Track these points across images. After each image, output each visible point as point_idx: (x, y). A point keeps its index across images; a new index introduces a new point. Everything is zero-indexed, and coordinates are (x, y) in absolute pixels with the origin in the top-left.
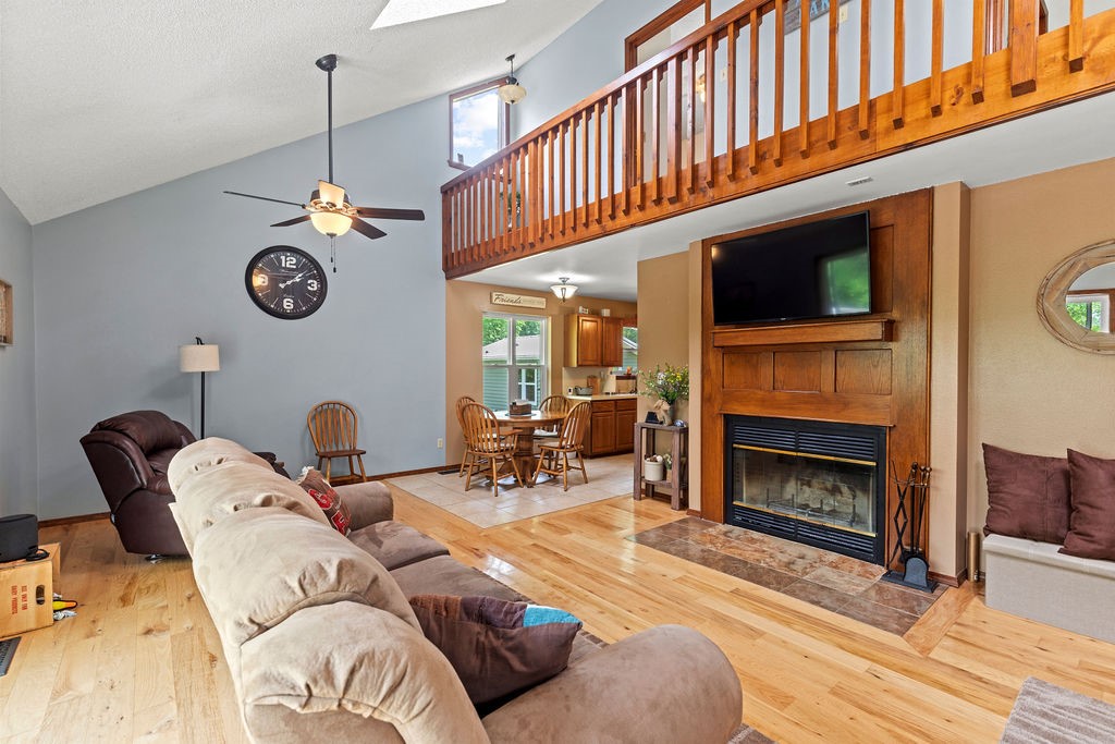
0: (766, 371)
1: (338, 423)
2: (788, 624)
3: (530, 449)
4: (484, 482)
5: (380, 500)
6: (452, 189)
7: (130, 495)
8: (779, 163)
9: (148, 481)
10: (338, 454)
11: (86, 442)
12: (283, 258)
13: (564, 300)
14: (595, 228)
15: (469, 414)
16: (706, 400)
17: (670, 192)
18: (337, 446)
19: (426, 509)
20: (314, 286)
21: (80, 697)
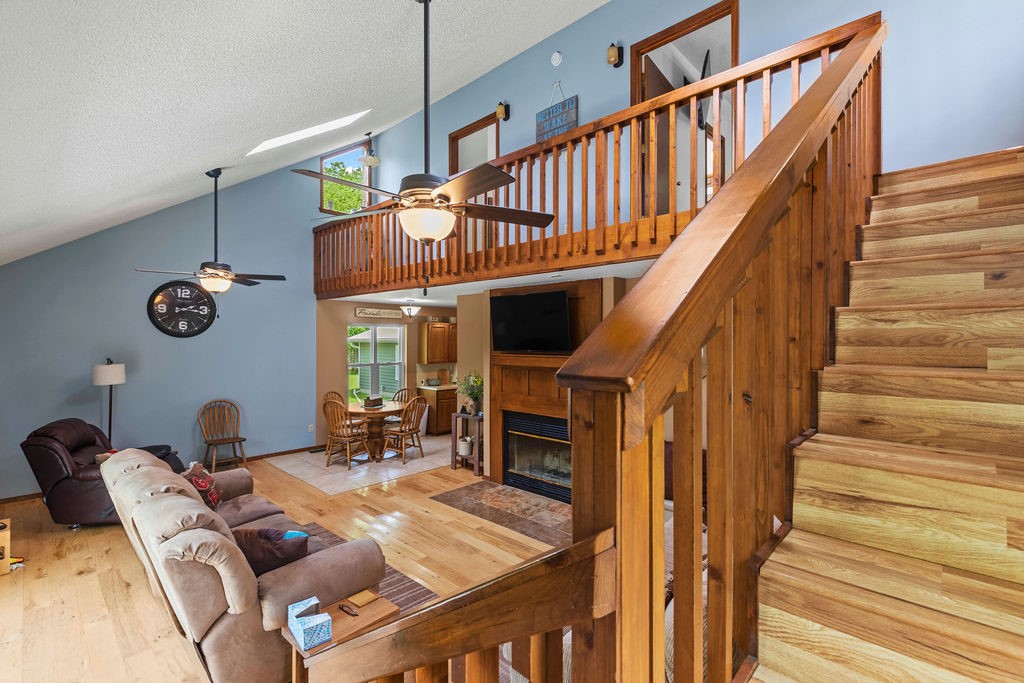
0: (525, 383)
1: (224, 417)
2: (497, 545)
3: (381, 432)
4: (342, 459)
5: (244, 481)
6: (321, 231)
7: (59, 482)
8: (507, 264)
9: (73, 472)
10: (223, 442)
11: (24, 446)
12: (179, 290)
13: (410, 316)
14: (413, 281)
15: (329, 409)
16: (492, 400)
17: (454, 269)
18: (223, 434)
19: (294, 483)
20: (205, 310)
21: (44, 609)
